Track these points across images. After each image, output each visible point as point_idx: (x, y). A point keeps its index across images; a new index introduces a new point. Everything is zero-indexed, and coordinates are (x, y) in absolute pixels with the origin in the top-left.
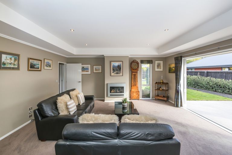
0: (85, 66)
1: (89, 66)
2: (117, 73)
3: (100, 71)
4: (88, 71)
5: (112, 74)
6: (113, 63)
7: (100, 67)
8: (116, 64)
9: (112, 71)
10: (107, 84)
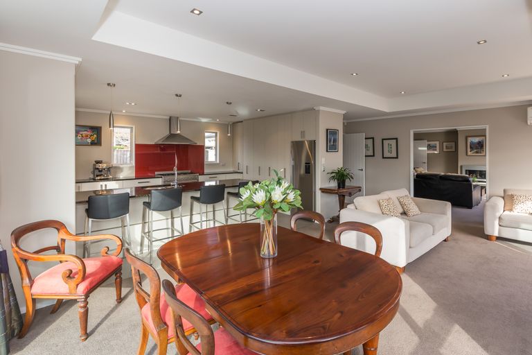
0: (432, 143)
1: (437, 143)
2: (477, 152)
3: (453, 150)
4: (436, 150)
5: (469, 153)
6: (470, 140)
7: (453, 144)
8: (476, 140)
9: (469, 150)
10: (461, 167)
